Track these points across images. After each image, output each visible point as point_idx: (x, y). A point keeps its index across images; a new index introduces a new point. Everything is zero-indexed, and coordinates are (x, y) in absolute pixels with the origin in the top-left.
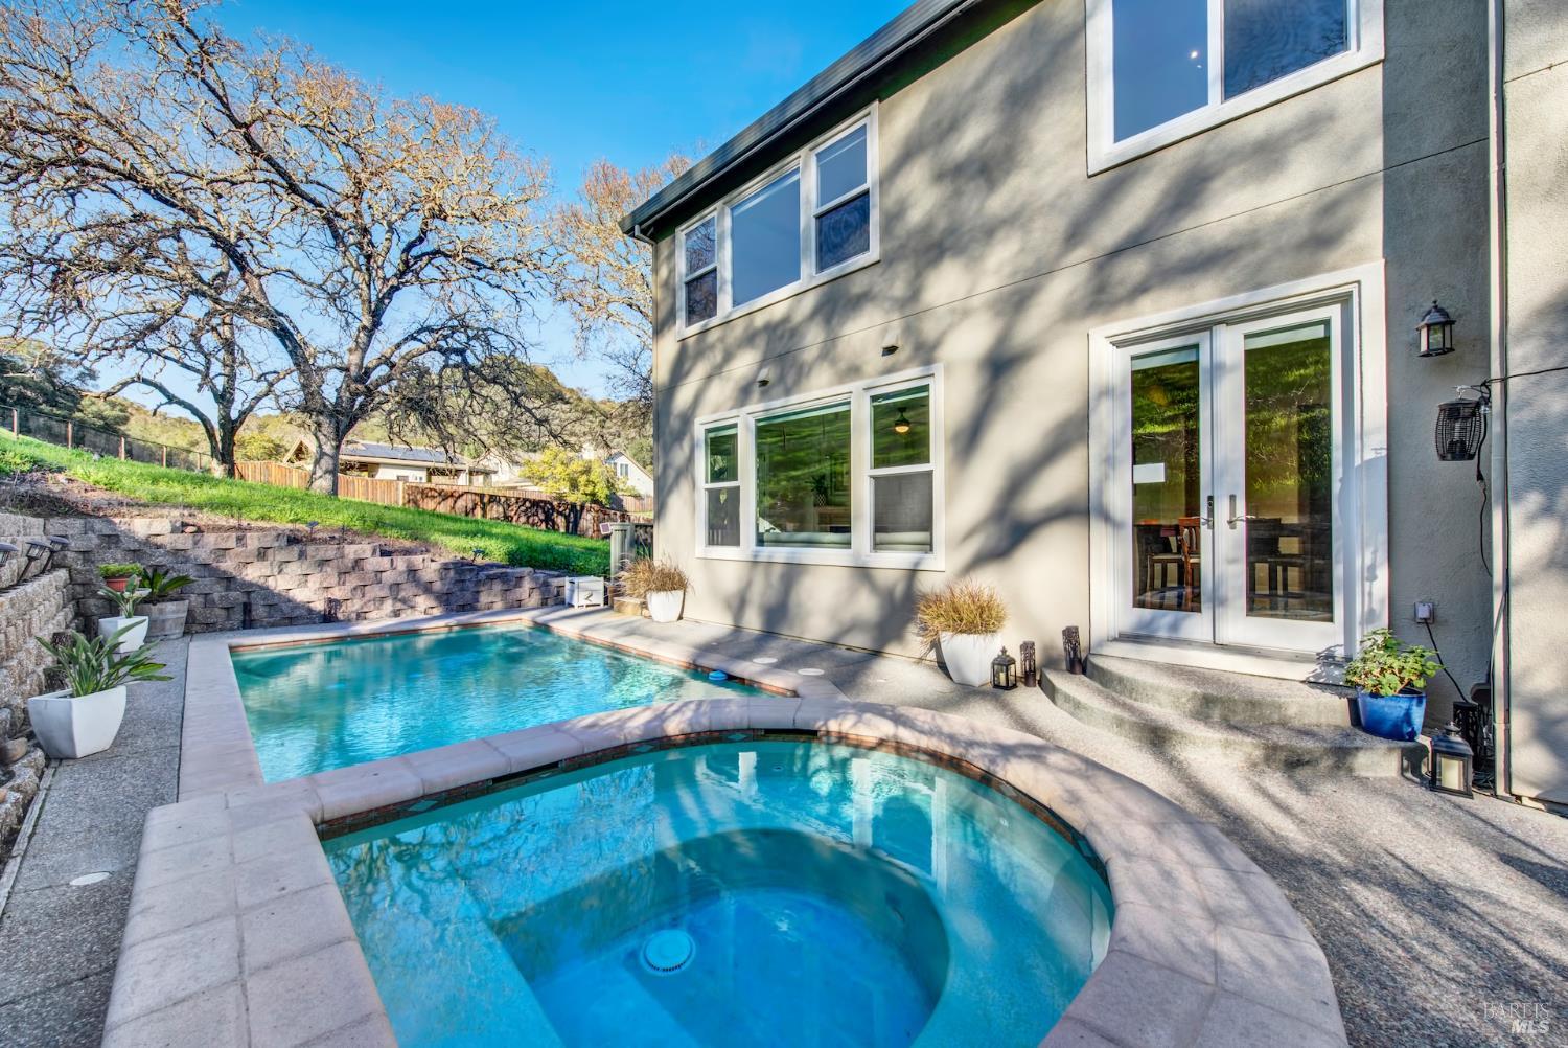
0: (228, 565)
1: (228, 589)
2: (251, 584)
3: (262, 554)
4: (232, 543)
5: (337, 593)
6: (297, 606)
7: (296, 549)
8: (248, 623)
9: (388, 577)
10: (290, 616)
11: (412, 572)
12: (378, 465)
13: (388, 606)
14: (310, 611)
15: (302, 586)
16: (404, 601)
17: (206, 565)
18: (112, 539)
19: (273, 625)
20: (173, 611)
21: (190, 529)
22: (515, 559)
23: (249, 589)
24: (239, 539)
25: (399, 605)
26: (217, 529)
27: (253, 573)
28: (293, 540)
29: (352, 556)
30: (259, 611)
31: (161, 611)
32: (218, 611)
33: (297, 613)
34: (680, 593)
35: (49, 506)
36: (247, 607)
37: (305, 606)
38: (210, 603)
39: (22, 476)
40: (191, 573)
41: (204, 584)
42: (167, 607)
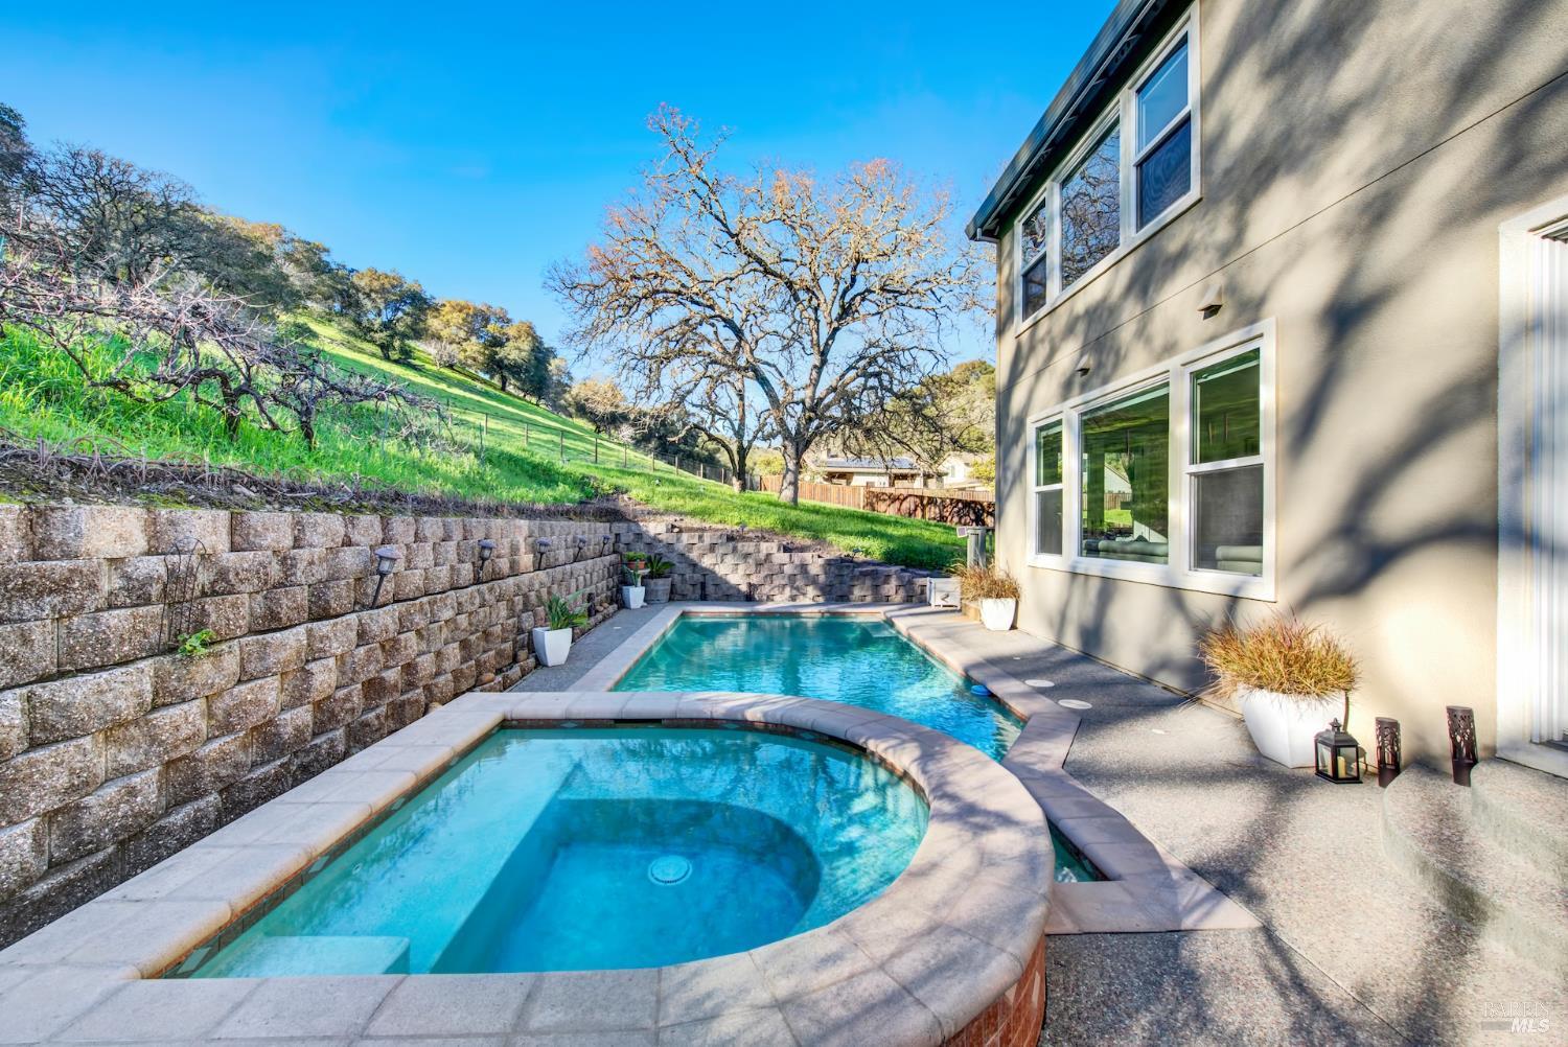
0: (694, 555)
1: (694, 572)
2: (706, 569)
3: (712, 548)
4: (696, 541)
5: (754, 580)
6: (732, 587)
7: (731, 544)
8: (704, 598)
9: (788, 569)
10: (728, 595)
11: (803, 567)
12: (852, 473)
13: (788, 590)
14: (739, 590)
15: (735, 574)
16: (797, 589)
17: (683, 555)
18: (639, 536)
19: (717, 600)
20: (662, 586)
21: (676, 530)
22: (890, 558)
23: (707, 573)
24: (700, 537)
25: (795, 592)
26: (691, 530)
27: (707, 562)
28: (730, 538)
29: (765, 552)
30: (710, 589)
31: (656, 584)
32: (688, 586)
33: (731, 592)
34: (1011, 602)
35: (614, 515)
36: (703, 585)
37: (736, 588)
38: (684, 581)
39: (607, 497)
40: (675, 559)
41: (681, 567)
42: (660, 581)
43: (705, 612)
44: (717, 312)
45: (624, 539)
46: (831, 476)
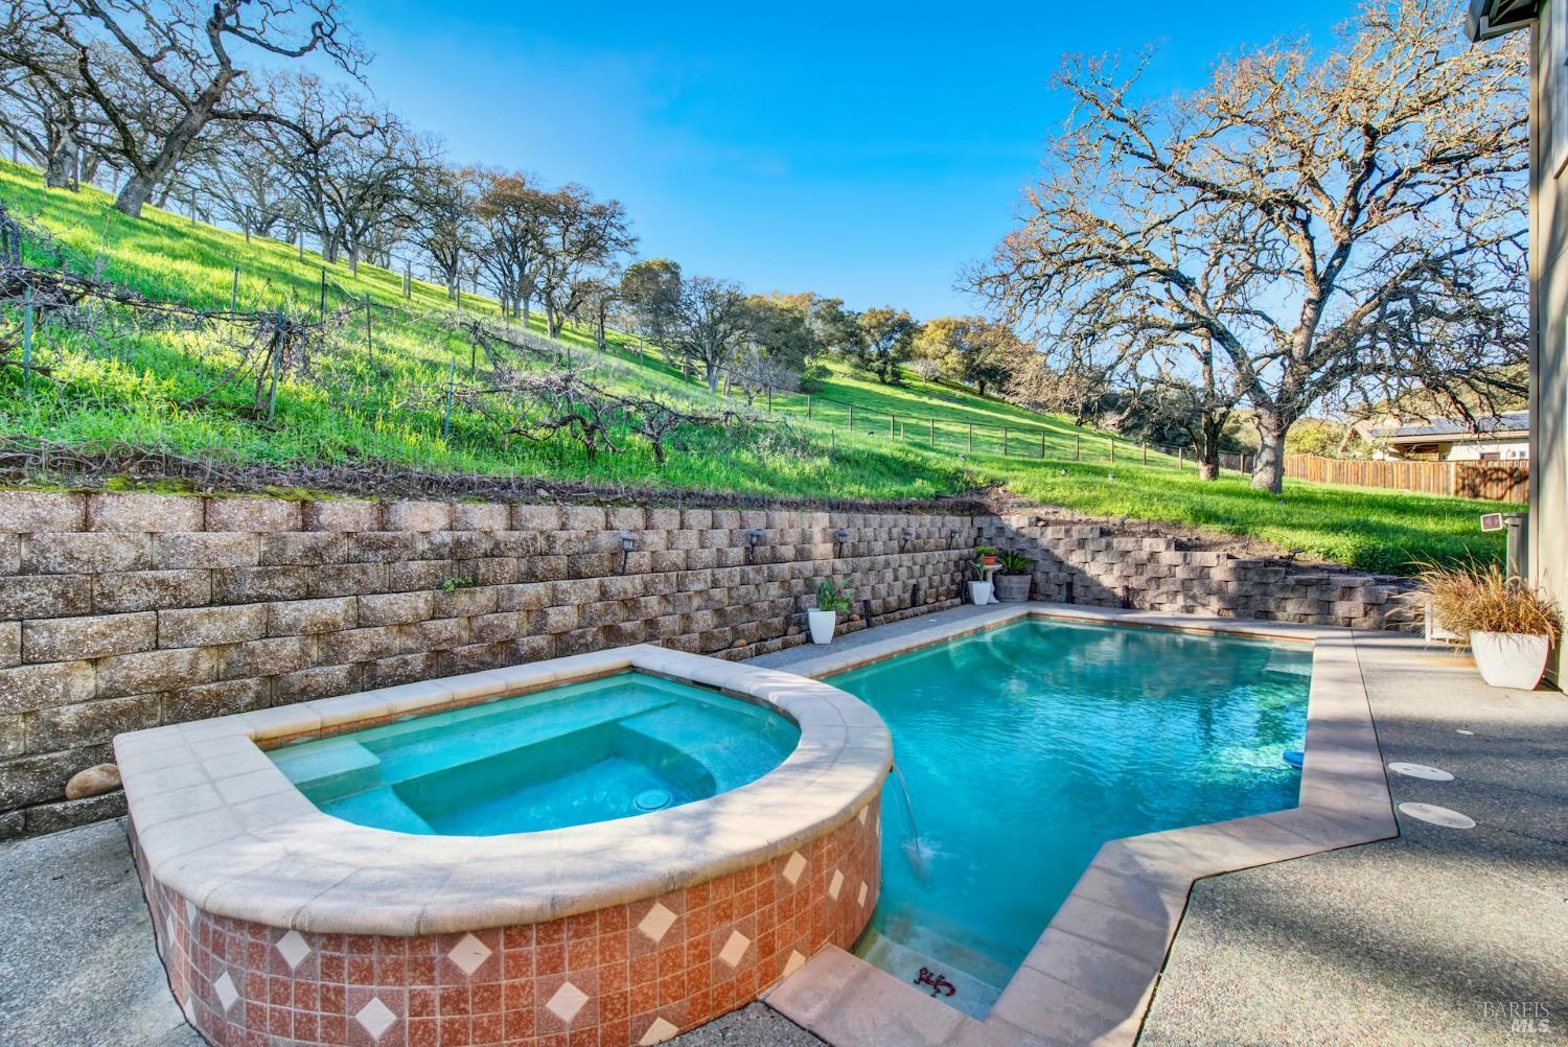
0: (1059, 552)
1: (1060, 570)
2: (1073, 568)
3: (1082, 543)
4: (1062, 535)
5: (1134, 583)
6: (1104, 590)
7: (1104, 540)
8: (1071, 600)
9: (1181, 573)
10: (1099, 598)
11: (1203, 573)
12: (1450, 443)
13: (1180, 600)
14: (1114, 595)
15: (1109, 577)
16: (1193, 598)
17: (1048, 551)
18: (1001, 530)
19: (1087, 603)
20: (1018, 583)
21: (1041, 523)
23: (1073, 572)
24: (1067, 532)
25: (1190, 602)
26: (1058, 523)
27: (1075, 560)
28: (1104, 533)
29: (1148, 549)
30: (1078, 591)
31: (1009, 581)
32: (1052, 586)
33: (1104, 596)
35: (976, 509)
36: (1070, 586)
37: (1110, 591)
38: (1048, 580)
39: (979, 490)
40: (1038, 557)
41: (1044, 565)
42: (1015, 579)
43: (1059, 616)
44: (1153, 266)
45: (986, 533)
46: (1404, 449)
